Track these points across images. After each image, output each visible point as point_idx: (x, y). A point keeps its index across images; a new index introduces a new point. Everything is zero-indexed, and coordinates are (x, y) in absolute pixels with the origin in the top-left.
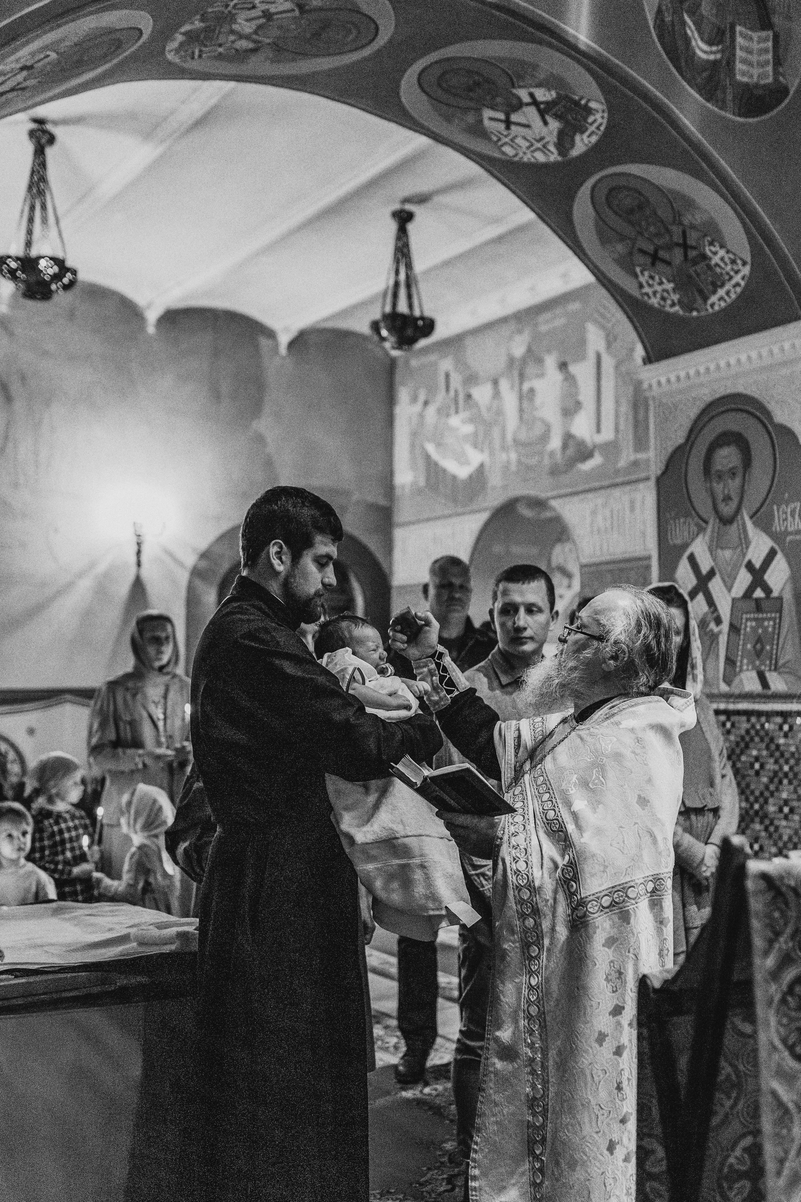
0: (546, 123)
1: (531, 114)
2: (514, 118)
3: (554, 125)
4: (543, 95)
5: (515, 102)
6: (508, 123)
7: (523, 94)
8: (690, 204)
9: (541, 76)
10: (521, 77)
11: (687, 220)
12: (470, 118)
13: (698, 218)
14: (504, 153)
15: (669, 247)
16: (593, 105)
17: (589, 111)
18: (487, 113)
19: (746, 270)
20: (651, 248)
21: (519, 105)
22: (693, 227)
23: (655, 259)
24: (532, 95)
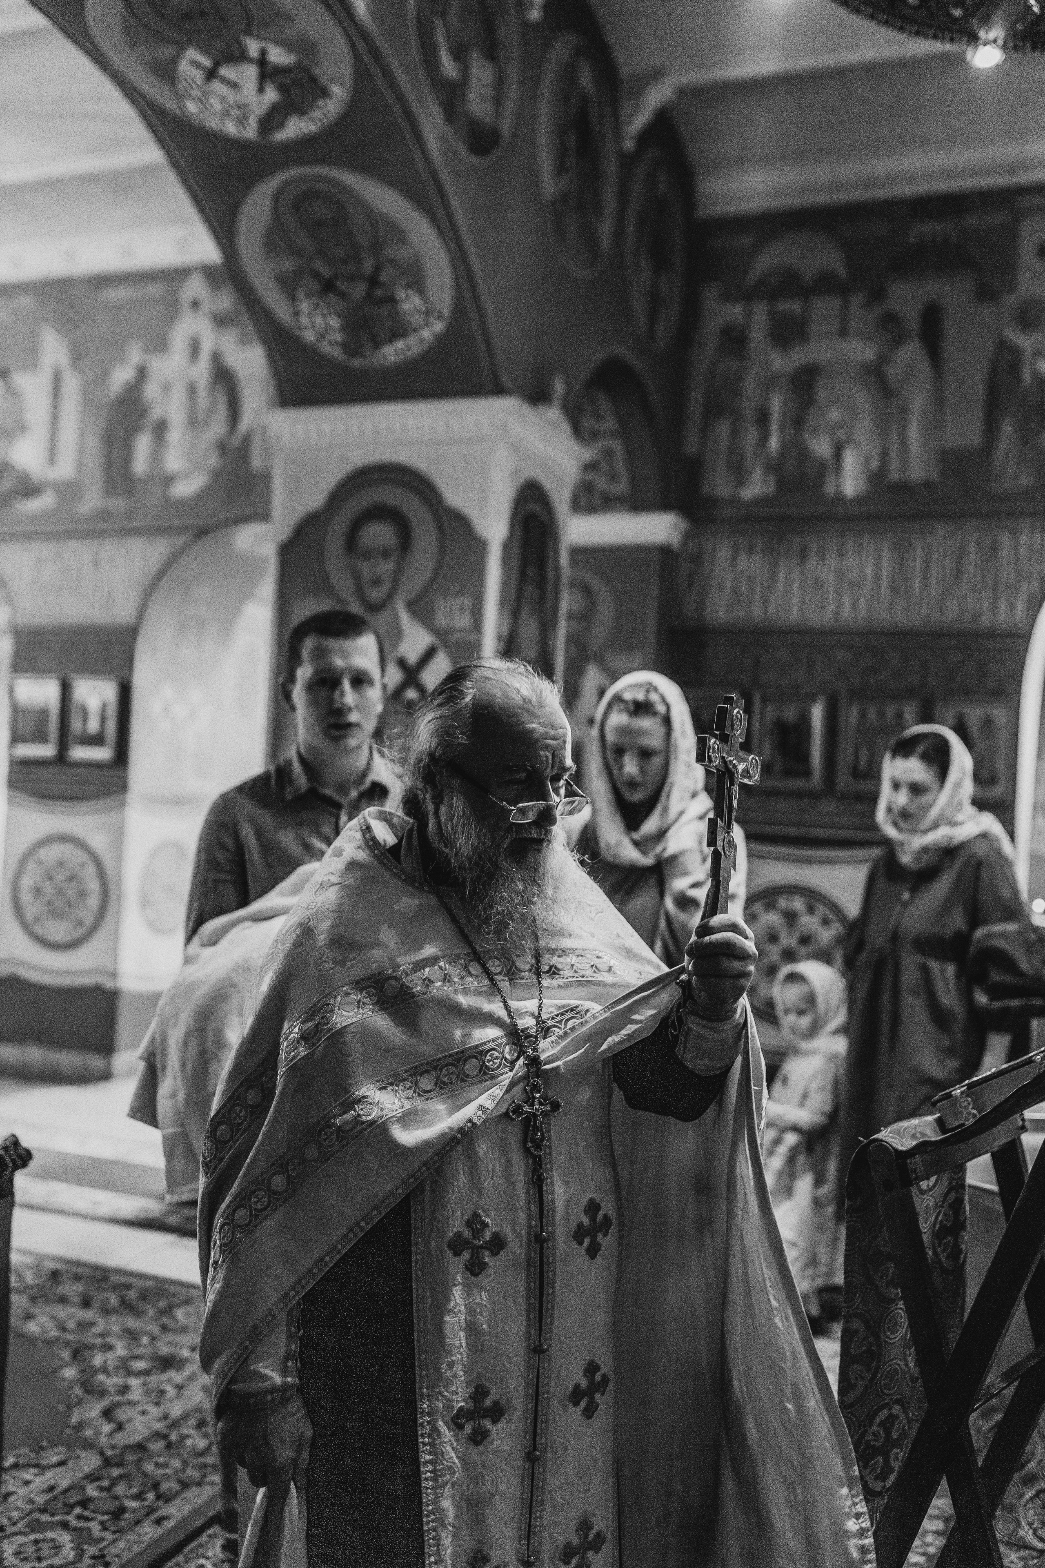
0: (261, 89)
1: (249, 74)
2: (225, 71)
3: (271, 95)
4: (277, 56)
5: (237, 54)
6: (211, 74)
7: (253, 47)
8: (400, 236)
9: (290, 33)
10: (264, 25)
11: (389, 252)
12: (166, 52)
13: (402, 254)
14: (182, 108)
15: (351, 279)
16: (335, 89)
17: (325, 93)
18: (192, 53)
19: (438, 327)
20: (326, 272)
21: (239, 56)
22: (393, 263)
23: (328, 287)
24: (263, 53)
